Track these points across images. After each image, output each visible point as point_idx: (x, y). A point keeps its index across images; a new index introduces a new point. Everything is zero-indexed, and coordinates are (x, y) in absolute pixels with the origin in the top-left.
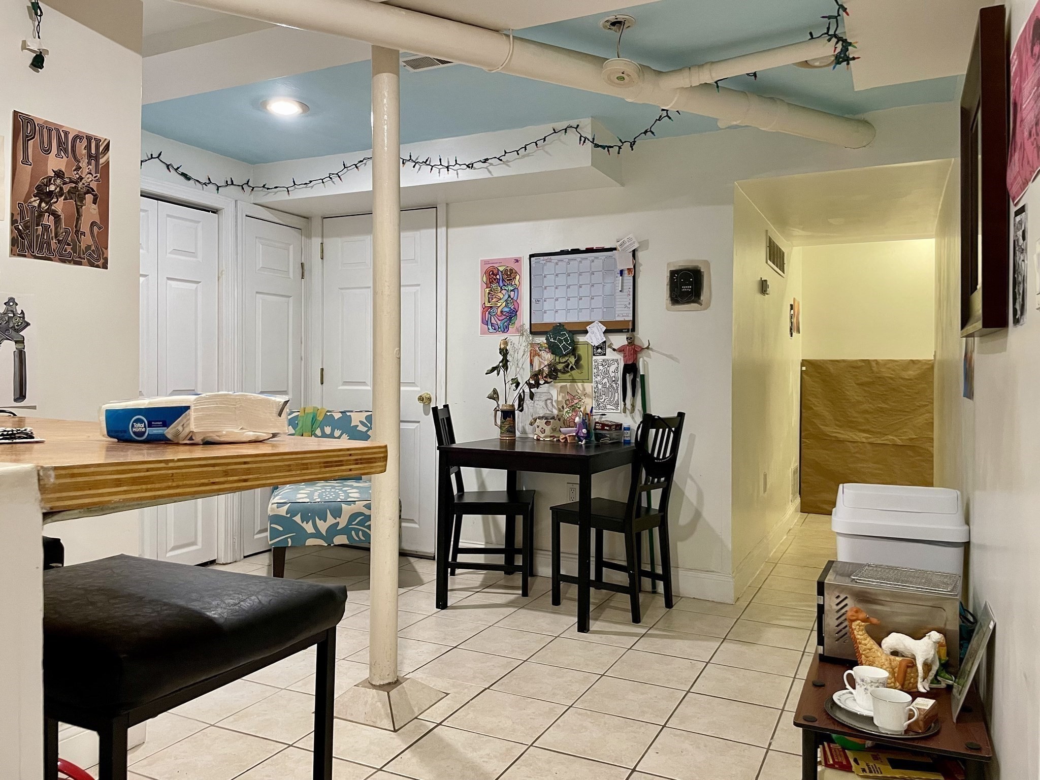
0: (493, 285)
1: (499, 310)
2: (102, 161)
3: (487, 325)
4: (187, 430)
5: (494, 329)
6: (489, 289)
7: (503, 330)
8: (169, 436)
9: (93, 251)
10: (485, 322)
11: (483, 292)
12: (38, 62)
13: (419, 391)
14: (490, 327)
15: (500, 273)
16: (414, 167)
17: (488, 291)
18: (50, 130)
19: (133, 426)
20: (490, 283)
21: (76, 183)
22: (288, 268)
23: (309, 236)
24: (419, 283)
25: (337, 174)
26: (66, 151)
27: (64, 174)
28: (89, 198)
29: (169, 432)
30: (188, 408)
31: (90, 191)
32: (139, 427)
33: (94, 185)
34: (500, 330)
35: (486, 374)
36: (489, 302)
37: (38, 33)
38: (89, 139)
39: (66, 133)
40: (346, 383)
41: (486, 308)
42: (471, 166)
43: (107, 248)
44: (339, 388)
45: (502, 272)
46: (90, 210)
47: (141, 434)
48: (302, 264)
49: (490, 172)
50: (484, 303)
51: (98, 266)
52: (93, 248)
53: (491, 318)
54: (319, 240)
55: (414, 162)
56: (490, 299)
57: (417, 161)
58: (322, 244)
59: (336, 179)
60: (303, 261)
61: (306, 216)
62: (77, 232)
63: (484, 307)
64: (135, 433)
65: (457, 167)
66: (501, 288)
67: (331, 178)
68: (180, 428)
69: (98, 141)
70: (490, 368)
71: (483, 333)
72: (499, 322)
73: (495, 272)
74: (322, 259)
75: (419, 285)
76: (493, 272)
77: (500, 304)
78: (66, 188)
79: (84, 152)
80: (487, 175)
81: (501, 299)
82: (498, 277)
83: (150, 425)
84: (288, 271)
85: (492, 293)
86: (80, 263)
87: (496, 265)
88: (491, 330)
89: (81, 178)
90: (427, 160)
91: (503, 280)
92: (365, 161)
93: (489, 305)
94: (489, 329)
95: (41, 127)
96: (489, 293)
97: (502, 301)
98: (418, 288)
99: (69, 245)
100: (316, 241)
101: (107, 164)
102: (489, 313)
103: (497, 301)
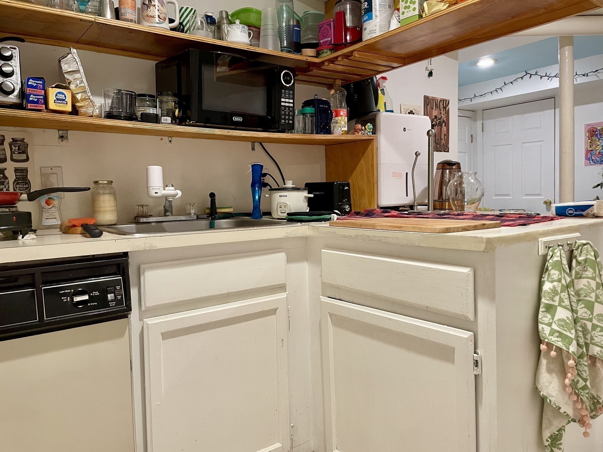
0: (593, 138)
1: (598, 151)
2: (447, 109)
3: (589, 160)
4: (593, 212)
5: (594, 163)
6: (591, 140)
7: (600, 162)
8: (584, 215)
9: (445, 146)
10: (587, 158)
11: (586, 143)
12: (430, 74)
13: (543, 199)
14: (591, 162)
15: (598, 131)
16: (548, 79)
17: (589, 141)
18: (433, 100)
19: (568, 211)
20: (591, 136)
21: (440, 119)
22: (465, 138)
23: (475, 120)
24: (543, 140)
25: (500, 88)
26: (438, 108)
27: (437, 117)
28: (444, 124)
29: (584, 213)
30: (593, 205)
31: (444, 122)
32: (571, 212)
33: (445, 120)
34: (598, 163)
35: (593, 188)
36: (590, 147)
37: (431, 62)
38: (443, 100)
39: (437, 100)
40: (496, 195)
41: (588, 151)
42: (586, 75)
43: (449, 144)
44: (493, 198)
45: (599, 130)
46: (444, 128)
47: (572, 214)
48: (471, 135)
49: (598, 77)
50: (587, 148)
51: (446, 152)
52: (445, 144)
53: (592, 156)
54: (481, 122)
55: (548, 76)
56: (591, 146)
57: (550, 76)
58: (483, 124)
59: (499, 91)
60: (472, 134)
61: (473, 110)
62: (441, 138)
63: (587, 150)
64: (568, 214)
65: (577, 76)
66: (599, 139)
67: (497, 91)
68: (590, 212)
69: (446, 101)
70: (596, 185)
71: (586, 165)
72: (597, 158)
73: (595, 130)
74: (483, 131)
75: (543, 141)
76: (593, 130)
77: (598, 148)
78: (438, 122)
79: (442, 106)
80: (597, 79)
81: (599, 145)
82: (597, 133)
83: (576, 211)
84: (465, 140)
85: (592, 142)
86: (441, 151)
87: (595, 126)
88: (592, 163)
89: (441, 117)
90: (556, 75)
91: (600, 134)
92: (517, 80)
93: (590, 149)
94: (590, 163)
95: (431, 99)
96: (590, 142)
97: (599, 146)
98: (543, 142)
99: (439, 144)
100: (479, 123)
101: (449, 109)
102: (591, 153)
103: (596, 147)
